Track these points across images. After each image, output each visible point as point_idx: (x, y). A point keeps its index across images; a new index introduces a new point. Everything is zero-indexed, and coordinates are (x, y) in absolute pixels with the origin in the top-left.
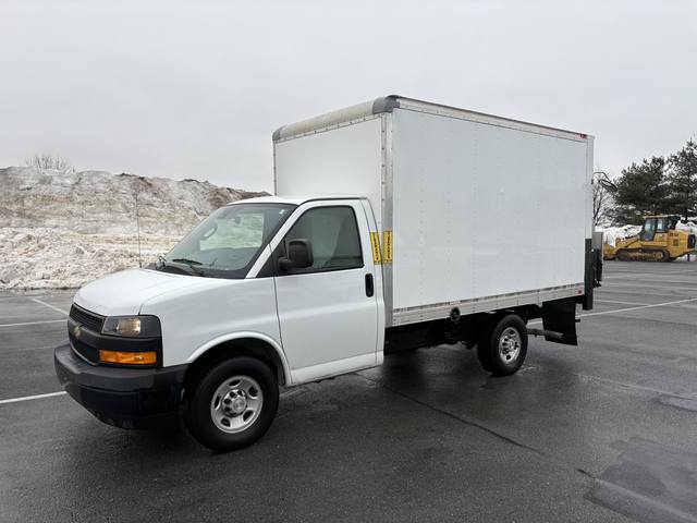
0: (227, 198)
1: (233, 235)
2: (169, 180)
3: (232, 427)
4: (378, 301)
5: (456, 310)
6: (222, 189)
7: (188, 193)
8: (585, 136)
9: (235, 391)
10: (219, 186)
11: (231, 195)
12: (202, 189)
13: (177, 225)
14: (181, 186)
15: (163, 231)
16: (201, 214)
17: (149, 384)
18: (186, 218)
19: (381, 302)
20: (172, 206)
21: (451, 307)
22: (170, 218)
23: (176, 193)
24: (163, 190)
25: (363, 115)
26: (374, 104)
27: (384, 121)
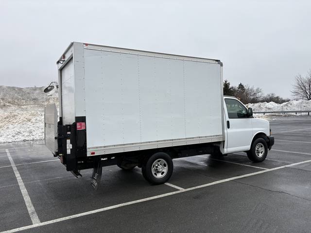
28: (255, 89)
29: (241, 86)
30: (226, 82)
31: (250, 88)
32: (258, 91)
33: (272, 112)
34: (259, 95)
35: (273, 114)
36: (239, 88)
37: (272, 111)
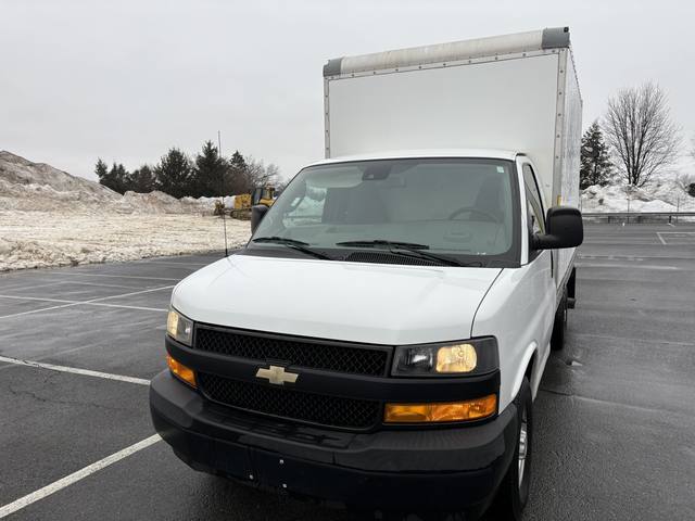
25: (521, 51)
26: (544, 35)
27: (562, 59)
28: (266, 166)
29: (238, 158)
30: (209, 144)
31: (256, 163)
32: (272, 170)
33: (307, 217)
34: (273, 180)
35: (308, 219)
36: (234, 161)
37: (305, 214)
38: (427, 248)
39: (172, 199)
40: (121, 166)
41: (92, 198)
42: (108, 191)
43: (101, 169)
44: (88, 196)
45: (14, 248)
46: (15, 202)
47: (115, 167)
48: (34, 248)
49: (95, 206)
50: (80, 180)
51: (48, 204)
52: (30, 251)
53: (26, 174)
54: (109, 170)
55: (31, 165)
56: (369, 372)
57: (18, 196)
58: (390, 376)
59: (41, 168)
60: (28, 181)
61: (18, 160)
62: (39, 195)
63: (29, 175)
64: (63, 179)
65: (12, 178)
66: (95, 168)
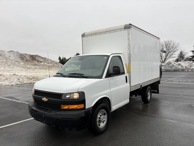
0: (25, 56)
1: (27, 67)
2: (4, 51)
3: (101, 126)
4: (128, 84)
5: (141, 86)
6: (23, 54)
7: (12, 55)
8: (159, 38)
9: (101, 114)
10: (22, 53)
11: (26, 56)
12: (16, 54)
13: (9, 65)
14: (9, 53)
15: (4, 67)
16: (17, 62)
17: (83, 115)
18: (12, 63)
19: (129, 84)
20: (6, 59)
21: (140, 85)
22: (6, 63)
23: (7, 55)
24: (3, 54)
25: (120, 29)
26: (125, 26)
27: (129, 31)
38: (84, 75)
39: (76, 66)
40: (65, 58)
41: (56, 66)
42: (60, 64)
43: (60, 58)
44: (55, 65)
45: (33, 78)
46: (38, 67)
47: (63, 58)
48: (37, 78)
49: (57, 68)
50: (53, 61)
51: (46, 68)
52: (36, 79)
53: (41, 60)
54: (62, 59)
55: (43, 58)
56: (58, 99)
57: (39, 66)
58: (62, 99)
59: (45, 59)
60: (41, 62)
61: (39, 57)
62: (44, 65)
63: (42, 60)
64: (50, 61)
65: (38, 61)
66: (58, 58)
